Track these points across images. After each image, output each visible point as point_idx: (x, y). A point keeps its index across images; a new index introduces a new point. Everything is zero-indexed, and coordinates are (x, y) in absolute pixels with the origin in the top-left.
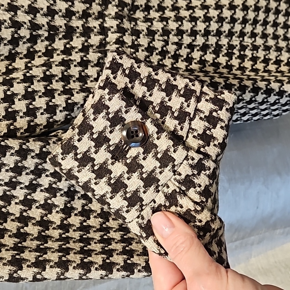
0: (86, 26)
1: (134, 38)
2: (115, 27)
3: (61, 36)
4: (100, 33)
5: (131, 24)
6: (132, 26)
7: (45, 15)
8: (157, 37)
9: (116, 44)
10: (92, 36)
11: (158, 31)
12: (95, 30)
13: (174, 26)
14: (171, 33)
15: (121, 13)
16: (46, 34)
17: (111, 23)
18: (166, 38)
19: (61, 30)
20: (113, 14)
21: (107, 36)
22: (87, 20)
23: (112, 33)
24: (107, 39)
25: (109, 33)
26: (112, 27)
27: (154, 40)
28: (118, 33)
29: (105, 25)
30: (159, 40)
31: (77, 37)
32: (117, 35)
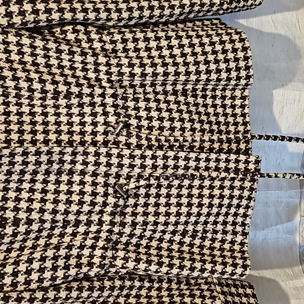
0: (89, 219)
1: (121, 228)
2: (109, 221)
3: (71, 225)
4: (98, 225)
5: (121, 217)
6: (121, 219)
7: (62, 214)
8: (138, 227)
9: (107, 233)
10: (92, 225)
11: (140, 222)
12: (95, 222)
13: (152, 219)
14: (149, 224)
15: (115, 211)
16: (61, 225)
17: (106, 218)
18: (145, 227)
19: (72, 222)
20: (110, 211)
21: (102, 227)
22: (90, 215)
23: (106, 225)
24: (102, 229)
25: (104, 225)
26: (107, 221)
27: (135, 229)
28: (110, 225)
29: (103, 219)
30: (139, 229)
31: (82, 226)
32: (109, 227)
